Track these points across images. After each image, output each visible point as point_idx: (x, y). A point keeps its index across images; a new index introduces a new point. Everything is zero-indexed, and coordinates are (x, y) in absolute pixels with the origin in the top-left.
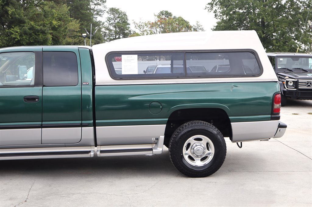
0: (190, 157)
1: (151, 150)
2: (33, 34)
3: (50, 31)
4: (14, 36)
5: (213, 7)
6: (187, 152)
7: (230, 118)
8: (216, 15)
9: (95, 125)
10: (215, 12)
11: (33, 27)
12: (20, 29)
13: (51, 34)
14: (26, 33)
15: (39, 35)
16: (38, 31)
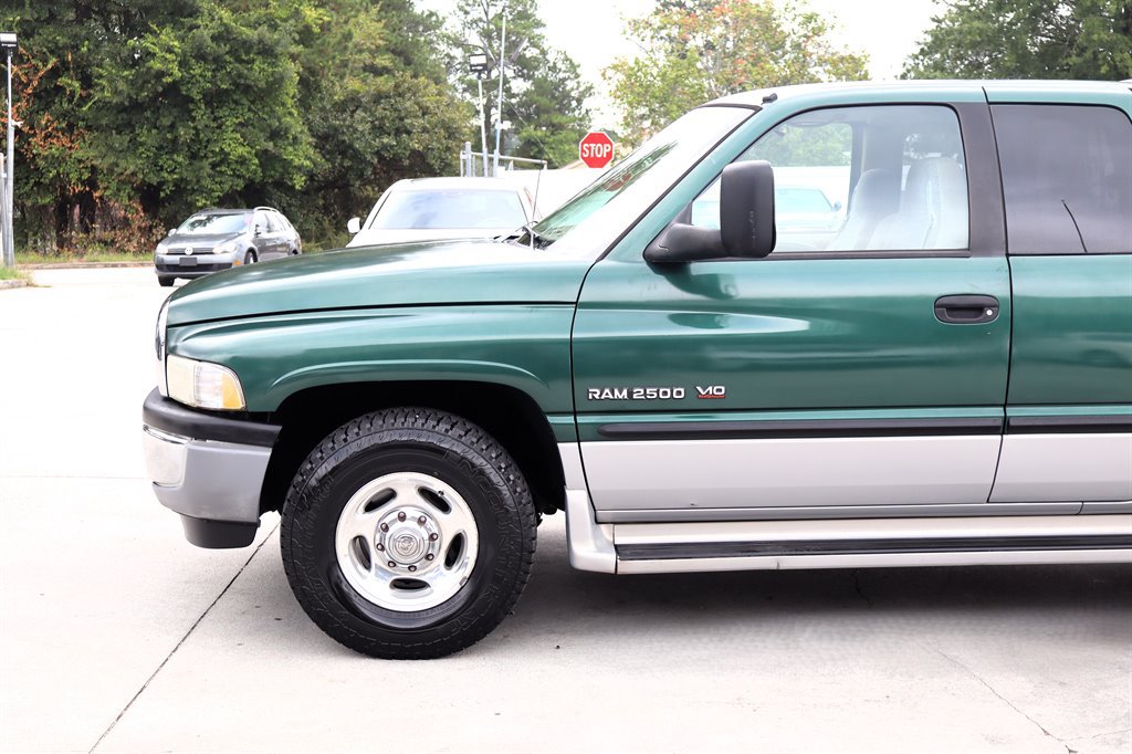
2: (228, 58)
3: (295, 49)
4: (157, 65)
11: (227, 28)
12: (182, 39)
13: (294, 57)
14: (201, 56)
15: (253, 61)
16: (247, 45)
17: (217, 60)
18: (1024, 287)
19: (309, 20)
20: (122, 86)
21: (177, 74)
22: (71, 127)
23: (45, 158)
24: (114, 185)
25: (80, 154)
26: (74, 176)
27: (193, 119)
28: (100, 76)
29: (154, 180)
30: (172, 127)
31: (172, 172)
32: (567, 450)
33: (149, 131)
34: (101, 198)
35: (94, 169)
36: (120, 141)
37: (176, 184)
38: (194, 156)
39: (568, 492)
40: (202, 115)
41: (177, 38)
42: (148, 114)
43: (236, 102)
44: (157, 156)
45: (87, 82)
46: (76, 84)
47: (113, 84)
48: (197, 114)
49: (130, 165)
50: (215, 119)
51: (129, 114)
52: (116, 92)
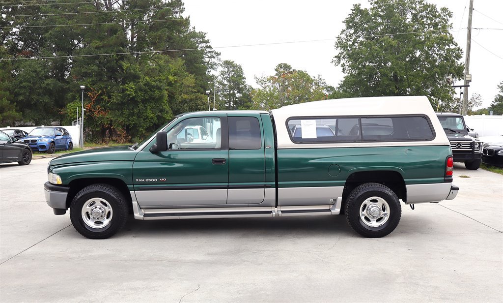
0: (366, 218)
1: (329, 210)
2: (148, 90)
3: (166, 88)
4: (128, 92)
5: (340, 61)
6: (363, 213)
7: (405, 180)
8: (343, 69)
9: (277, 187)
10: (343, 65)
11: (148, 82)
12: (136, 85)
13: (167, 90)
14: (141, 90)
15: (155, 91)
16: (153, 87)
17: (145, 91)
18: (232, 156)
19: (171, 80)
20: (118, 98)
21: (134, 95)
22: (105, 109)
23: (98, 118)
24: (117, 125)
25: (107, 117)
26: (106, 123)
27: (139, 107)
28: (113, 96)
29: (128, 124)
30: (133, 109)
31: (133, 121)
32: (132, 192)
33: (126, 110)
34: (113, 128)
35: (111, 121)
36: (118, 113)
37: (134, 124)
38: (139, 117)
39: (133, 202)
40: (141, 106)
41: (134, 85)
42: (126, 106)
43: (150, 102)
44: (129, 117)
45: (110, 97)
46: (107, 98)
47: (116, 98)
48: (140, 105)
49: (121, 120)
50: (145, 107)
51: (121, 106)
52: (117, 100)
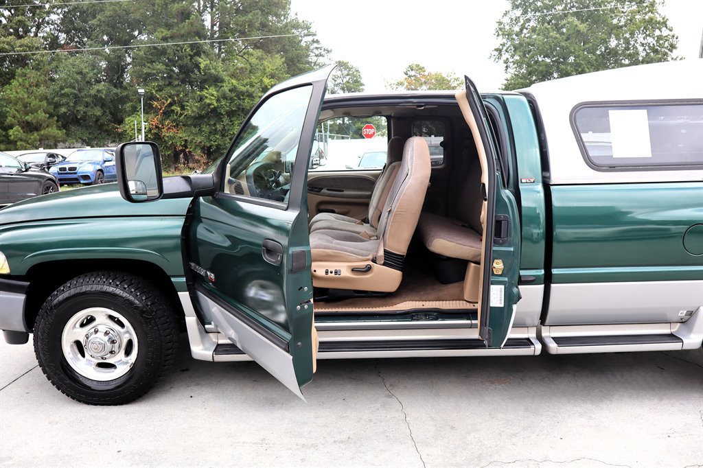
1: (672, 337)
2: (235, 98)
3: (260, 94)
4: (208, 101)
5: (501, 55)
8: (507, 67)
9: (548, 281)
10: (506, 62)
11: (235, 87)
12: (218, 91)
14: (225, 97)
15: (244, 99)
16: (242, 93)
17: (231, 99)
19: (266, 83)
20: (195, 109)
21: (216, 104)
22: (177, 125)
23: (168, 137)
24: (193, 147)
25: (181, 135)
26: (178, 144)
27: (223, 122)
28: (187, 106)
29: (208, 145)
30: (215, 124)
31: (215, 141)
32: (183, 296)
33: (206, 126)
34: (189, 152)
35: (186, 141)
36: (194, 130)
37: (217, 146)
38: (223, 136)
39: (186, 318)
40: (226, 120)
41: (216, 91)
42: (206, 120)
43: (239, 115)
44: (209, 136)
45: (183, 108)
46: (179, 109)
47: (192, 108)
48: (224, 120)
49: (199, 139)
50: (231, 121)
51: (198, 120)
52: (193, 112)
